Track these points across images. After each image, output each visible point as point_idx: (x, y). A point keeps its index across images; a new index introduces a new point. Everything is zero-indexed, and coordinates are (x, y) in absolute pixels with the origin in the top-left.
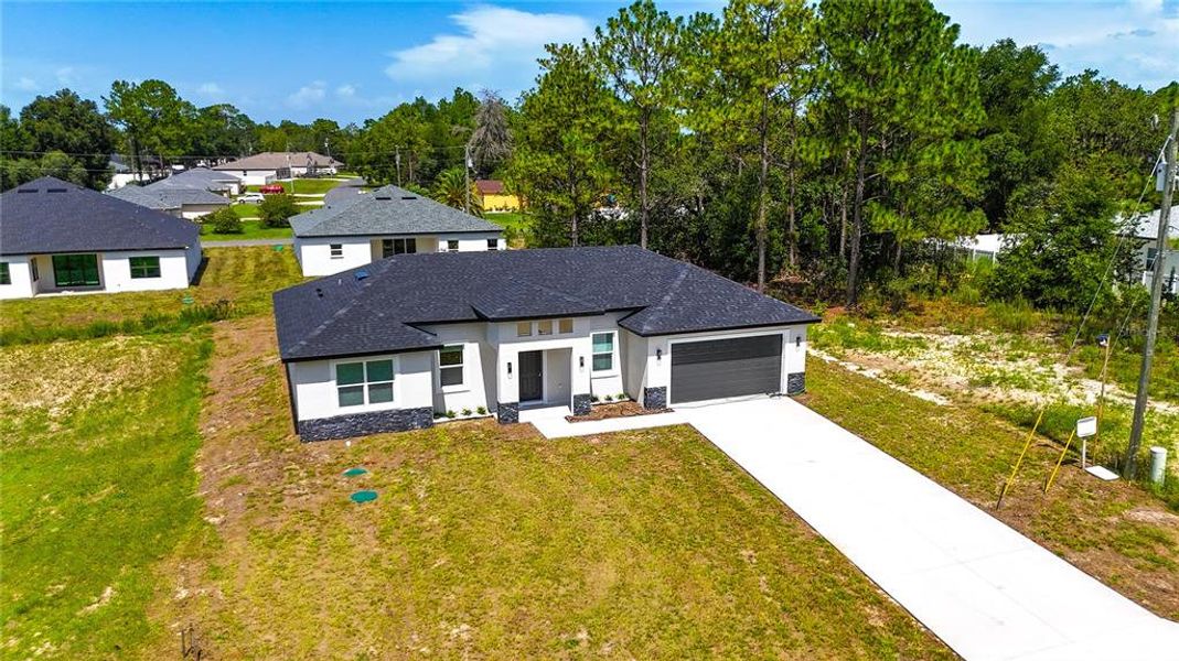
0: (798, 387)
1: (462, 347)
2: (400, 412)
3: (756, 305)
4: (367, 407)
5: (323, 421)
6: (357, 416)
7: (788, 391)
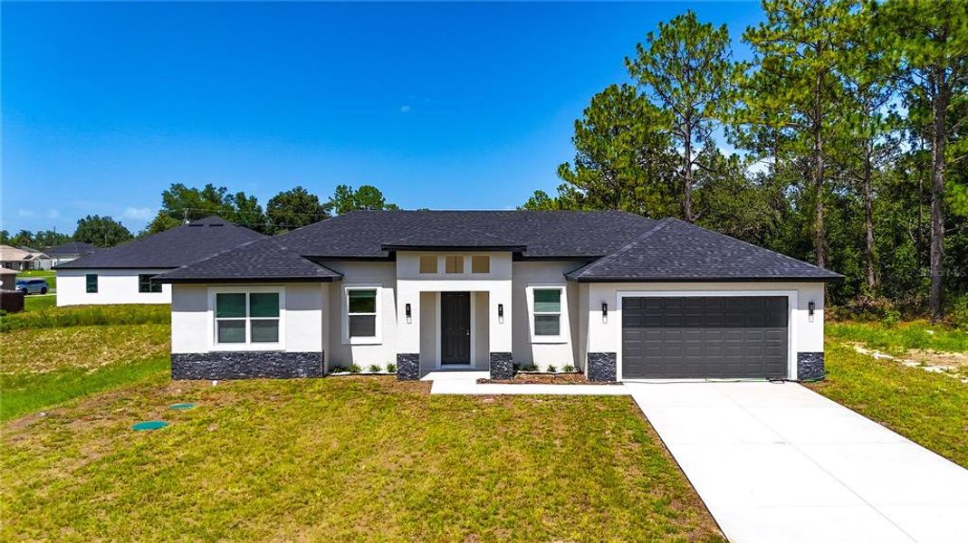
0: (813, 372)
1: (374, 292)
2: (284, 355)
3: (749, 258)
4: (248, 346)
5: (197, 357)
6: (234, 355)
7: (799, 377)
